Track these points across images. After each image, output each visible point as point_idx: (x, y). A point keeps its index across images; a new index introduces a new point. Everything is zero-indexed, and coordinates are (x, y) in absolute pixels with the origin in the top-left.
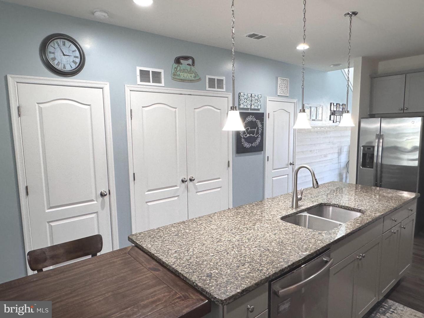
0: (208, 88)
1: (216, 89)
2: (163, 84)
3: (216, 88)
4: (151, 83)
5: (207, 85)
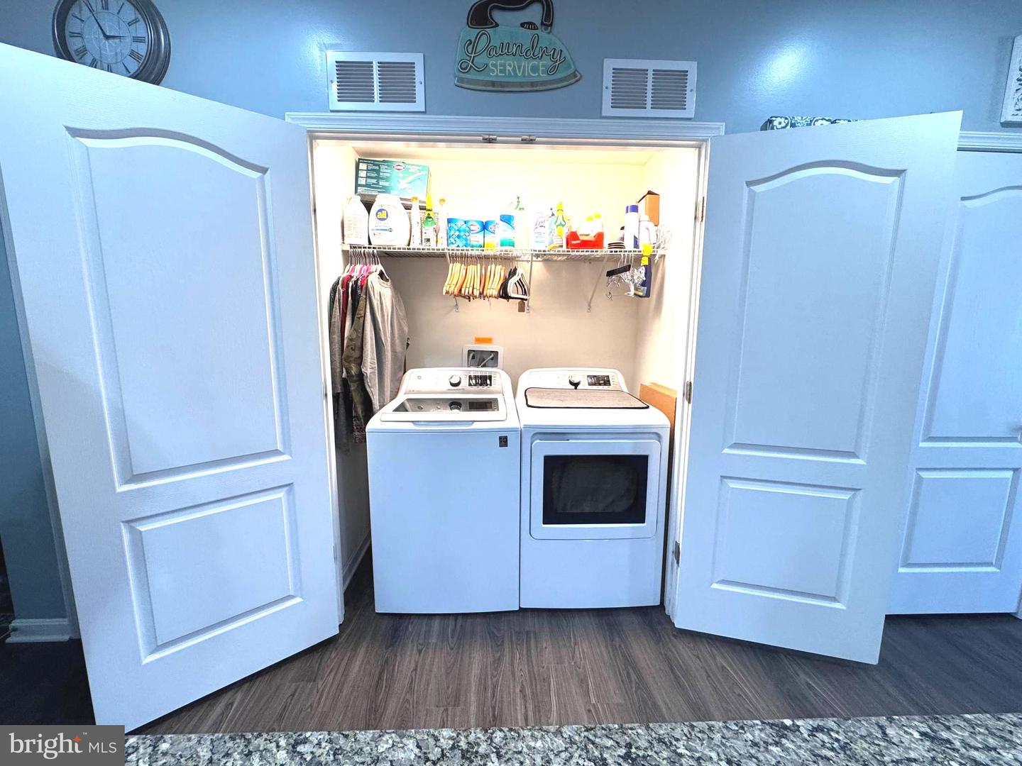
0: (607, 109)
1: (649, 112)
2: (419, 105)
3: (649, 105)
4: (377, 105)
5: (607, 96)
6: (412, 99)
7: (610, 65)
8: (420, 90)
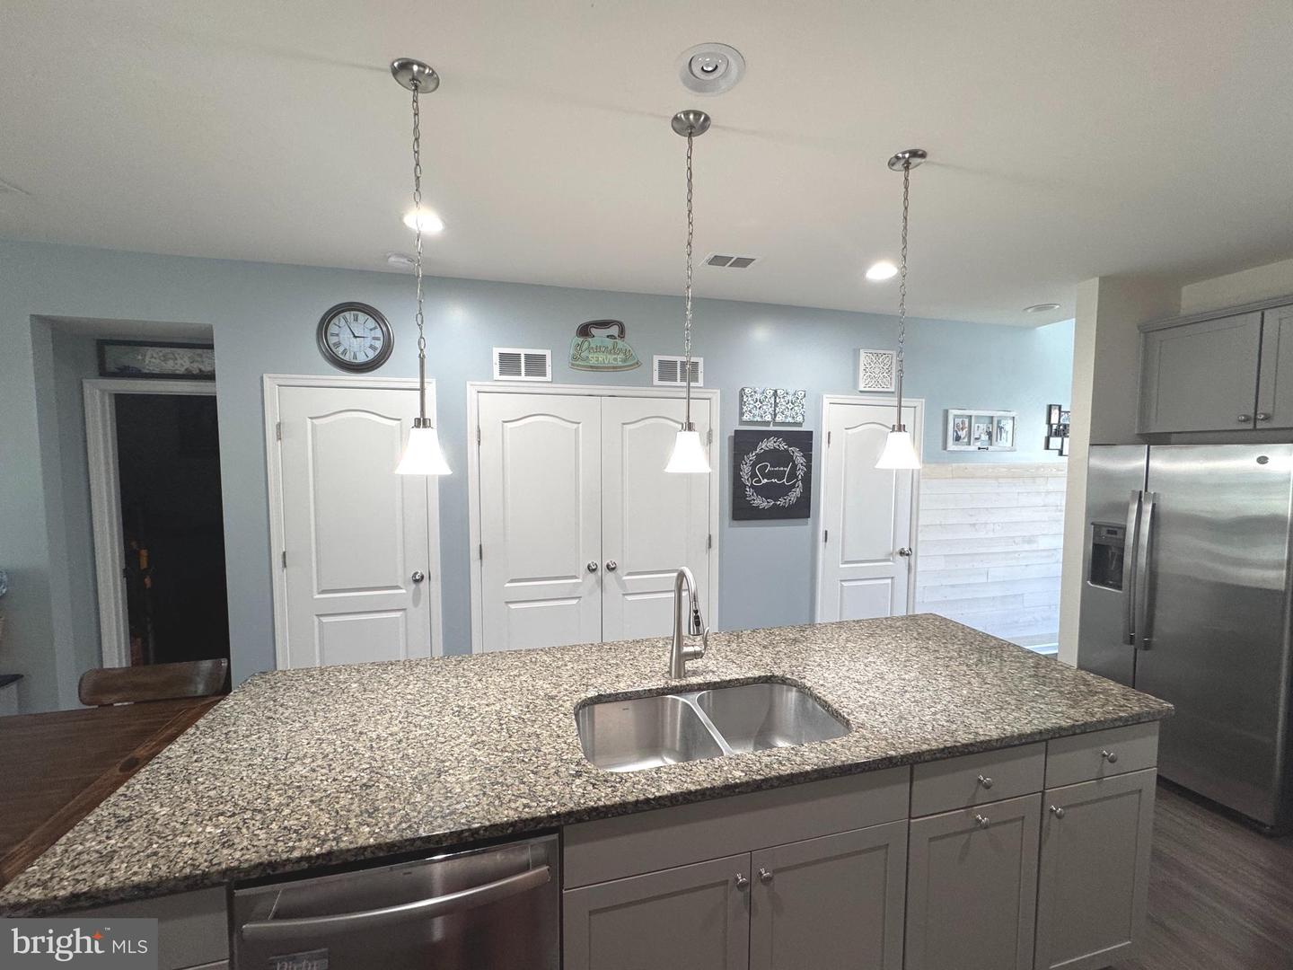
0: (656, 381)
1: (679, 383)
2: (549, 377)
3: (679, 380)
4: (523, 377)
5: (656, 374)
6: (545, 375)
7: (656, 359)
8: (549, 370)
